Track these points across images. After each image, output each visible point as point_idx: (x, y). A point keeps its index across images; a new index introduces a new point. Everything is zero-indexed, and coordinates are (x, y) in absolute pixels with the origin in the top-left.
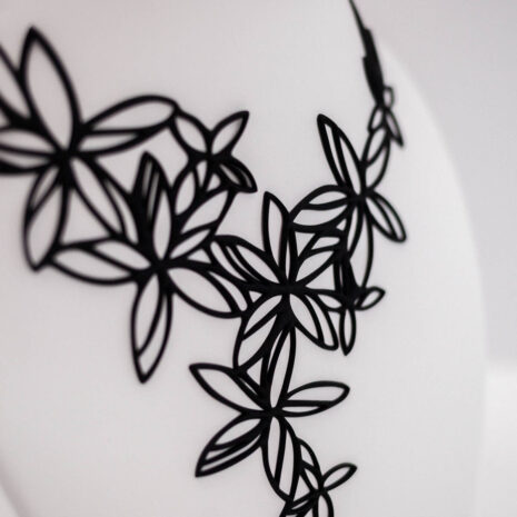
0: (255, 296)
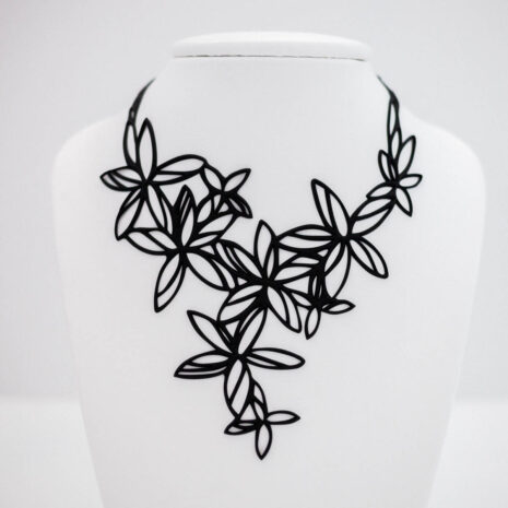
0: (241, 281)
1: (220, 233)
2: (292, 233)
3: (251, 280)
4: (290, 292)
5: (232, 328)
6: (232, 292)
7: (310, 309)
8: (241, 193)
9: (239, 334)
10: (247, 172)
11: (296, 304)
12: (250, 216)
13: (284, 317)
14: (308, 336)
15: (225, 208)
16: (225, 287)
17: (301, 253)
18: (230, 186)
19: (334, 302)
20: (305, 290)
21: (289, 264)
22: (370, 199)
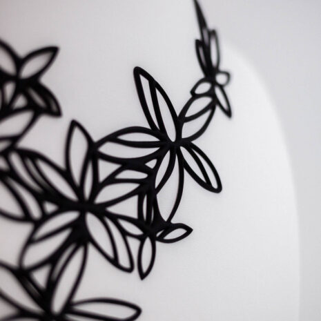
0: (50, 208)
1: (15, 139)
2: (113, 138)
3: (63, 205)
4: (115, 218)
5: (40, 277)
6: (38, 224)
7: (142, 239)
8: (46, 80)
9: (52, 284)
10: (53, 51)
11: (125, 234)
12: (57, 113)
13: (110, 252)
14: (143, 276)
15: (21, 102)
16: (26, 217)
17: (126, 164)
18: (28, 70)
19: (169, 227)
20: (134, 214)
21: (112, 180)
22: (195, 96)
